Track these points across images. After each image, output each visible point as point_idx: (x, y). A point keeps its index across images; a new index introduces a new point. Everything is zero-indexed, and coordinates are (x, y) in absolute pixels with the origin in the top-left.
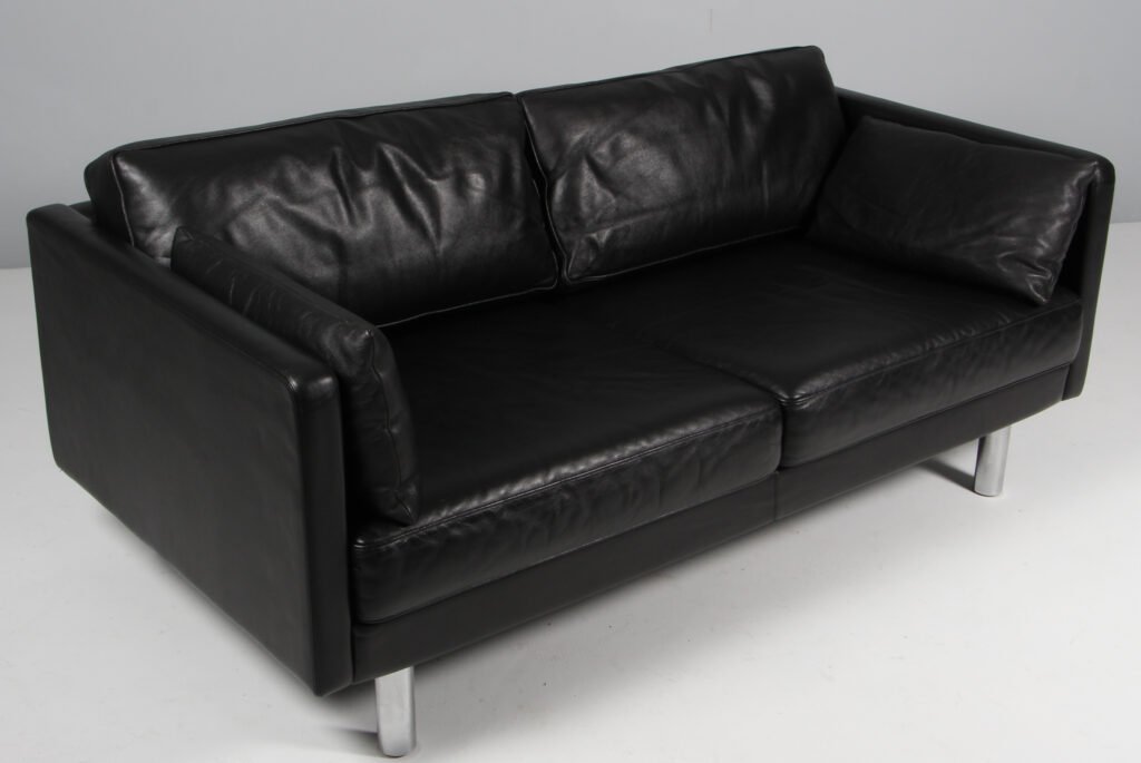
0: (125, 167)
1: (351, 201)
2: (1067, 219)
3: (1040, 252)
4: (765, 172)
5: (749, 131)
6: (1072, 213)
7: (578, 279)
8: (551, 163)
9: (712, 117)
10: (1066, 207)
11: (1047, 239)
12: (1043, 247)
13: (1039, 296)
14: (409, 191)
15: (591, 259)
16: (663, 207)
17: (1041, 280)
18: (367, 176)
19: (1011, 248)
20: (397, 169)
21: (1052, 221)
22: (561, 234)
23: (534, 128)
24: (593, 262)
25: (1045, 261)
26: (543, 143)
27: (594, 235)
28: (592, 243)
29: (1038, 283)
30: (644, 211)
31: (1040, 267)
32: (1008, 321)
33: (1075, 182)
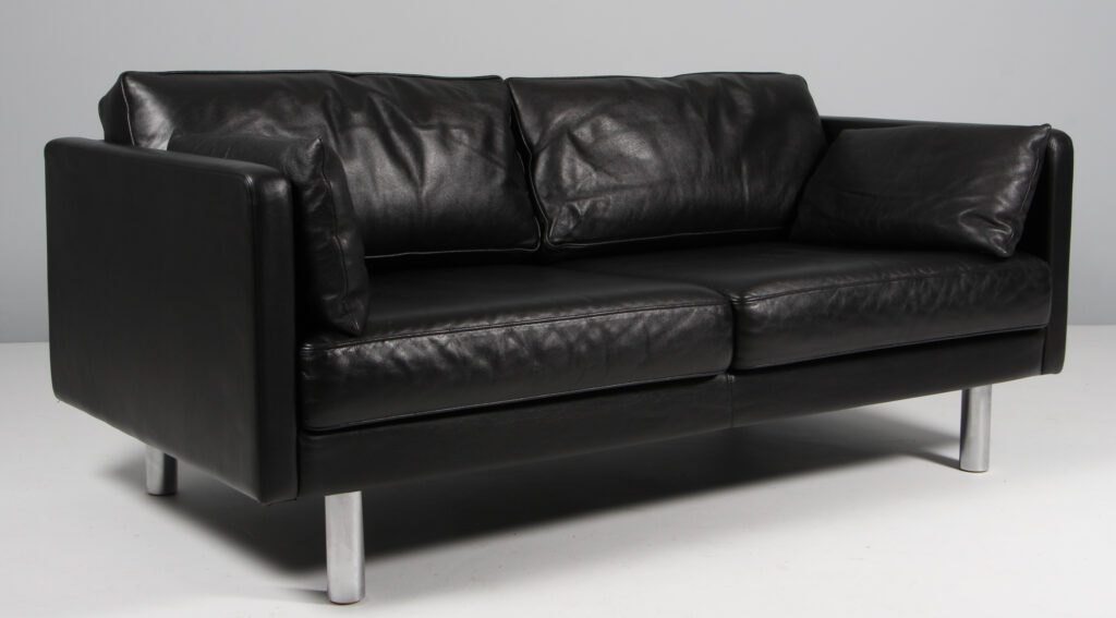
0: (132, 85)
1: (339, 135)
2: (1024, 179)
3: (1000, 209)
4: (744, 168)
5: (727, 128)
6: (1028, 174)
7: (560, 243)
8: (535, 137)
9: (693, 115)
10: (1022, 168)
11: (1006, 197)
12: (1003, 206)
13: (1000, 248)
14: (394, 135)
15: (571, 226)
16: (642, 186)
17: (1002, 235)
18: (358, 117)
19: (971, 205)
20: (385, 115)
21: (1009, 181)
22: (543, 201)
23: (520, 107)
24: (575, 227)
25: (1005, 216)
26: (528, 120)
27: (575, 205)
28: (573, 211)
29: (999, 237)
30: (623, 188)
31: (1000, 222)
32: (969, 268)
33: (1029, 145)
